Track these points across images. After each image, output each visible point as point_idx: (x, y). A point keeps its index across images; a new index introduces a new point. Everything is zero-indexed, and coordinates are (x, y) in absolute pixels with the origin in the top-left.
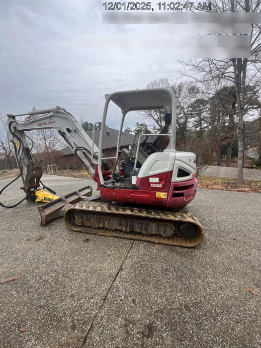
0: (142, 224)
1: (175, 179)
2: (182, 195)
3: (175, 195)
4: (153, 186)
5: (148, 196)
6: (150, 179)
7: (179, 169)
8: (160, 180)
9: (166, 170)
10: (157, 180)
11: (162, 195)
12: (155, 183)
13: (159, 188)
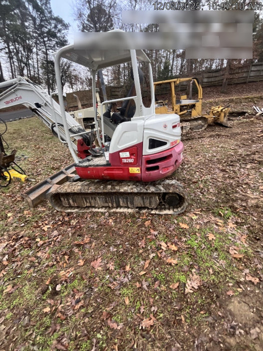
0: (127, 199)
1: (147, 151)
2: (157, 168)
3: (148, 169)
4: (125, 161)
5: (122, 172)
6: (121, 153)
7: (150, 139)
8: (131, 154)
9: (135, 142)
10: (127, 154)
11: (135, 170)
12: (126, 158)
13: (131, 163)
